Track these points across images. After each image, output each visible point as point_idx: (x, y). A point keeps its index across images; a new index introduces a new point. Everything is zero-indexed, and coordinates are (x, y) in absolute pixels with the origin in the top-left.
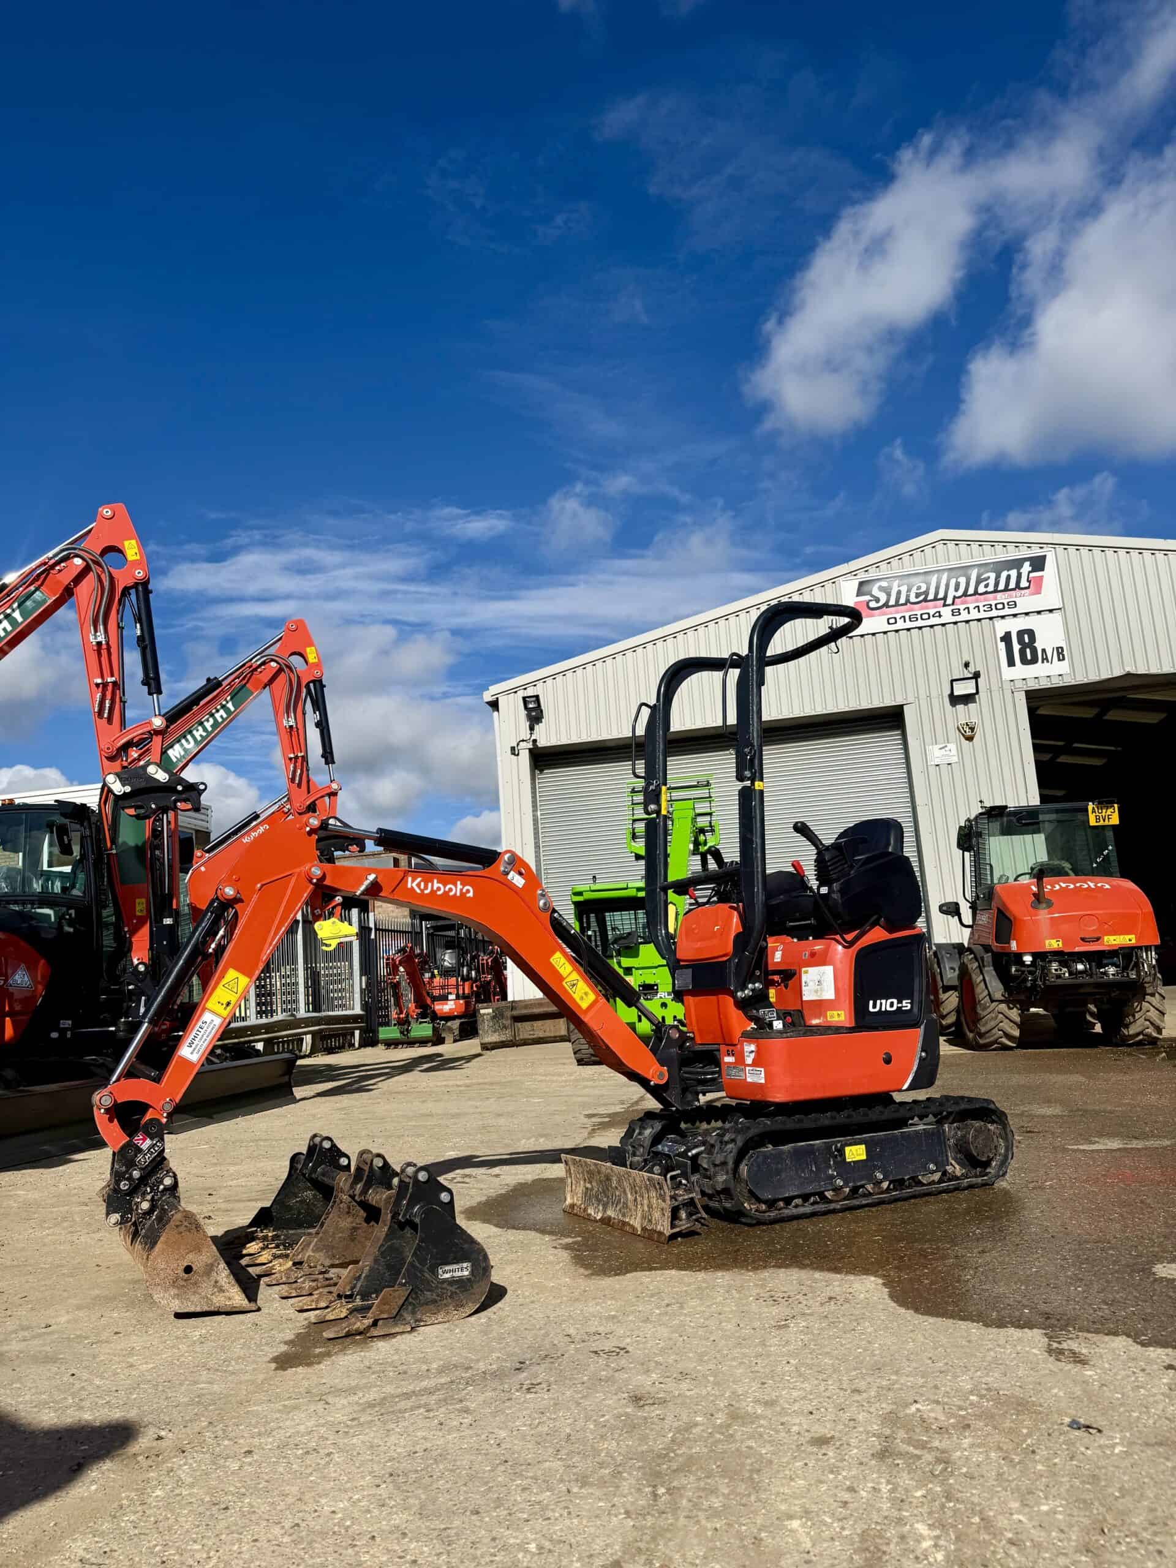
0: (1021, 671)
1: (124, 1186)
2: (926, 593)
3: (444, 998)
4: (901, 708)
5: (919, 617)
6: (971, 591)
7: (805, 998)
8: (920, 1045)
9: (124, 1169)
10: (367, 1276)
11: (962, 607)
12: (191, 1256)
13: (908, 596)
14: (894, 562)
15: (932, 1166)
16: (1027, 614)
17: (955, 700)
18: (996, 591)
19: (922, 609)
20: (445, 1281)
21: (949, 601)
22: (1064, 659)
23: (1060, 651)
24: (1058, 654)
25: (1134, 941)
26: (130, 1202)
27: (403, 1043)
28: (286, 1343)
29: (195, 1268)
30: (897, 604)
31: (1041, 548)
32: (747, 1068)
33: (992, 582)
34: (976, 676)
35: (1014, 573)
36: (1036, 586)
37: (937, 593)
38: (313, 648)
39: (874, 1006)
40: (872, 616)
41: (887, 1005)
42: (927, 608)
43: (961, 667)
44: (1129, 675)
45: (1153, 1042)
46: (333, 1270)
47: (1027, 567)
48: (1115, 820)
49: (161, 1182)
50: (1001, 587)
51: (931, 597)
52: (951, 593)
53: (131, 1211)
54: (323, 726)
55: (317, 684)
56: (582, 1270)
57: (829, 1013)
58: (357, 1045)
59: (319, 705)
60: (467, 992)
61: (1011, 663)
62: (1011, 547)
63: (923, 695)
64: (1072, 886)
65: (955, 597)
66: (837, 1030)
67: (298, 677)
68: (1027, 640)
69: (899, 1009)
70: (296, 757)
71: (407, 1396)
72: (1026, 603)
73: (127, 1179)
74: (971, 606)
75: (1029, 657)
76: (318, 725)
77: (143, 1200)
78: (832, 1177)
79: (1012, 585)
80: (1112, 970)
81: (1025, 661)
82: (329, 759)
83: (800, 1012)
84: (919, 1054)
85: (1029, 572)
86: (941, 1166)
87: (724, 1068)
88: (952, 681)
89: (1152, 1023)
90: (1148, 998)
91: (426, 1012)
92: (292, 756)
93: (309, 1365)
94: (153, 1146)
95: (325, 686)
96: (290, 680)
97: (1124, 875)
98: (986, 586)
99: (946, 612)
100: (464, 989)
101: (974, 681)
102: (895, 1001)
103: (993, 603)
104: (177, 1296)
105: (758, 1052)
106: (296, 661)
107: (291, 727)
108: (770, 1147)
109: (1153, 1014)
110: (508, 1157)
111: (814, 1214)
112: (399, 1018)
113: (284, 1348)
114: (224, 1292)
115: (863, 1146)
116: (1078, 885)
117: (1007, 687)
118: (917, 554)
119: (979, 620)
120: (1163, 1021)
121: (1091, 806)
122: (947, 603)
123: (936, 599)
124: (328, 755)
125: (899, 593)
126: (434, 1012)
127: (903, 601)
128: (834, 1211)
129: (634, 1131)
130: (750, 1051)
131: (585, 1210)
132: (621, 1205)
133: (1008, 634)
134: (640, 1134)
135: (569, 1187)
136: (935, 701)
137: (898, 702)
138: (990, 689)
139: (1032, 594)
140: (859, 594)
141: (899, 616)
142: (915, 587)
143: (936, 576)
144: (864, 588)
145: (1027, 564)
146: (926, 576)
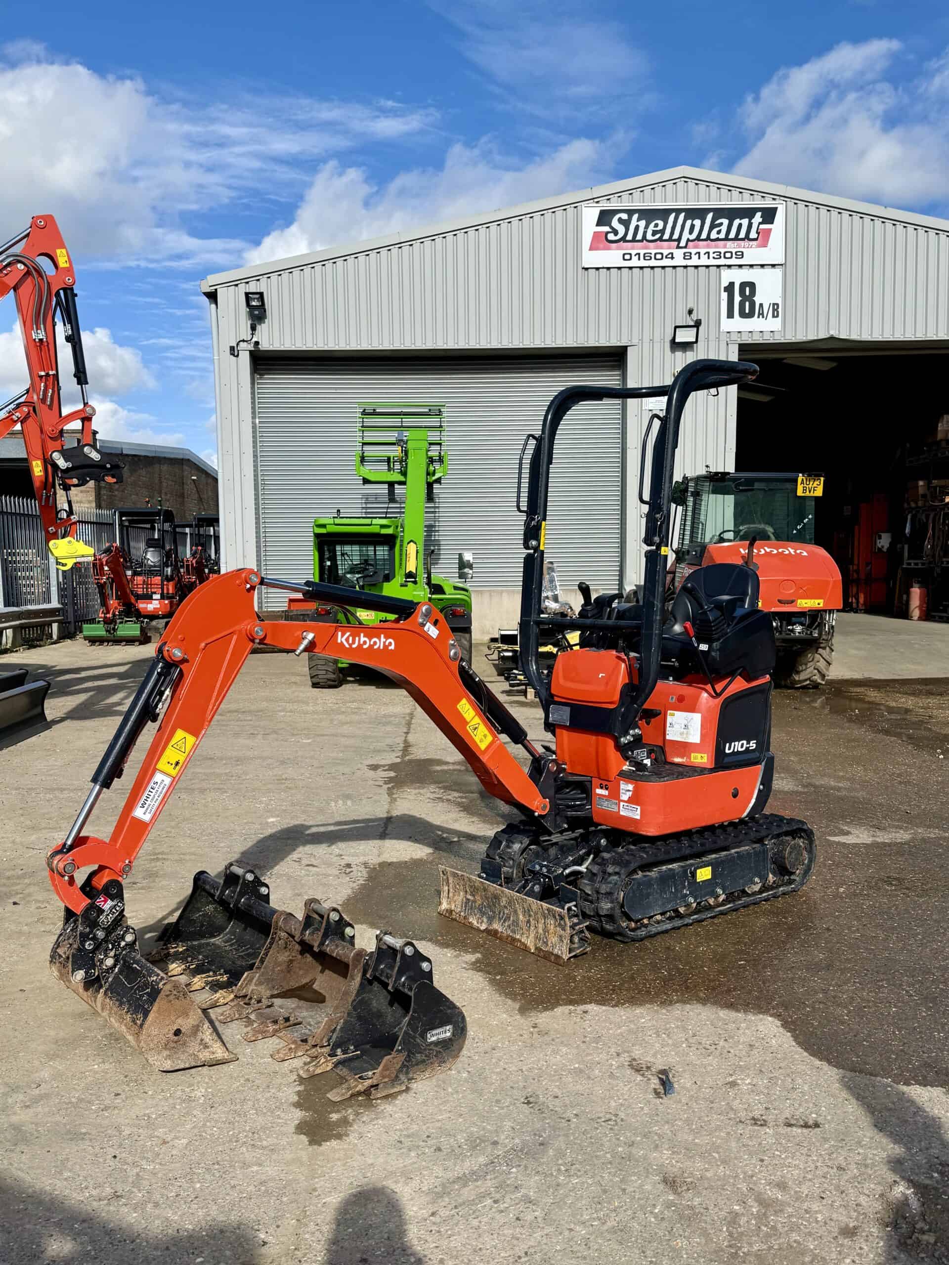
0: (738, 324)
1: (89, 945)
2: (662, 232)
3: (148, 597)
4: (625, 349)
5: (653, 256)
6: (704, 235)
7: (668, 737)
8: (760, 779)
9: (88, 930)
10: (341, 1028)
11: (694, 251)
12: (179, 1021)
13: (645, 233)
14: (636, 193)
15: (757, 880)
16: (751, 266)
17: (676, 346)
18: (727, 239)
19: (657, 248)
20: (432, 1043)
21: (683, 244)
22: (777, 316)
23: (775, 307)
24: (774, 310)
25: (821, 605)
26: (92, 959)
27: (108, 641)
28: (297, 1105)
29: (183, 1030)
30: (634, 240)
31: (774, 199)
32: (622, 804)
33: (724, 228)
34: (698, 324)
35: (745, 222)
36: (763, 238)
37: (672, 233)
38: (64, 251)
39: (729, 749)
40: (609, 249)
41: (739, 746)
42: (662, 248)
43: (685, 312)
44: (832, 338)
45: (816, 686)
46: (277, 1002)
47: (758, 218)
48: (819, 492)
49: (123, 938)
50: (732, 235)
51: (666, 236)
52: (686, 235)
53: (94, 966)
54: (74, 340)
55: (69, 292)
56: (510, 1002)
57: (693, 755)
58: (55, 637)
59: (71, 317)
60: (171, 592)
61: (730, 315)
62: (746, 194)
63: (646, 339)
64: (775, 552)
65: (688, 240)
66: (699, 771)
67: (48, 283)
68: (747, 293)
69: (747, 748)
70: (47, 375)
71: (463, 1180)
72: (753, 254)
73: (91, 939)
74: (702, 251)
75: (747, 311)
76: (68, 339)
77: (106, 956)
78: (686, 895)
79: (742, 235)
80: (798, 628)
81: (743, 315)
82: (82, 379)
83: (662, 749)
84: (758, 786)
85: (760, 223)
86: (764, 878)
87: (595, 800)
88: (676, 327)
89: (819, 671)
90: (820, 651)
91: (130, 611)
92: (43, 373)
93: (339, 1137)
94: (114, 907)
95: (76, 295)
96: (40, 289)
97: (818, 542)
98: (719, 232)
99: (679, 254)
100: (168, 589)
101: (695, 329)
102: (745, 742)
103: (723, 251)
104: (169, 1057)
105: (636, 792)
106: (44, 263)
107: (41, 340)
108: (640, 872)
109: (822, 664)
110: (332, 828)
111: (673, 929)
112: (105, 618)
113: (298, 1115)
114: (208, 1047)
115: (710, 868)
116: (780, 550)
117: (724, 338)
118: (658, 189)
119: (707, 267)
120: (827, 670)
121: (800, 477)
122: (681, 245)
123: (670, 239)
124: (81, 376)
125: (637, 227)
126: (138, 610)
127: (639, 237)
128: (687, 925)
129: (501, 843)
130: (626, 789)
131: (465, 918)
132: (511, 922)
133: (732, 284)
134: (508, 847)
135: (446, 894)
136: (657, 346)
137: (623, 343)
138: (708, 339)
139: (759, 246)
140: (599, 224)
141: (633, 252)
142: (652, 225)
143: (673, 215)
144: (604, 217)
145: (759, 214)
146: (664, 214)
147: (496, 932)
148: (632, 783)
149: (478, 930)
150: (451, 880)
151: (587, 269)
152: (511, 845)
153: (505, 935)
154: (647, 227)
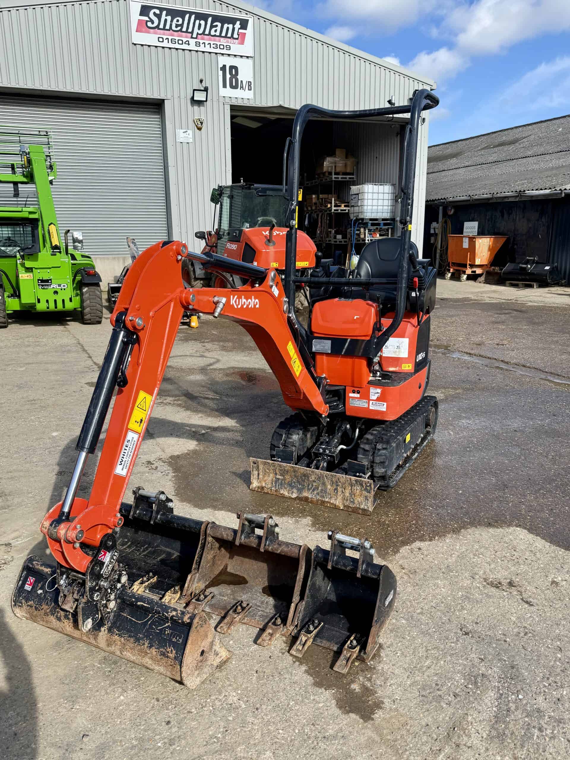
0: (228, 92)
2: (182, 25)
4: (163, 100)
5: (177, 41)
7: (384, 355)
8: (426, 375)
13: (171, 25)
15: (421, 435)
16: (235, 56)
17: (195, 102)
18: (220, 36)
19: (179, 36)
20: (386, 607)
21: (195, 36)
22: (251, 90)
23: (249, 84)
24: (249, 86)
25: (307, 265)
30: (164, 29)
31: (247, 14)
32: (371, 402)
33: (219, 28)
34: (206, 90)
35: (231, 26)
36: (242, 39)
37: (188, 28)
39: (418, 359)
40: (149, 33)
41: (420, 356)
42: (182, 37)
43: (199, 81)
44: (280, 106)
47: (238, 25)
50: (223, 34)
51: (184, 29)
52: (196, 30)
61: (225, 86)
62: (231, 8)
63: (176, 96)
65: (198, 34)
66: (407, 375)
68: (234, 73)
69: (423, 357)
72: (236, 48)
74: (207, 42)
75: (234, 84)
78: (403, 453)
79: (229, 35)
81: (232, 87)
84: (426, 379)
85: (239, 29)
86: (423, 433)
87: (348, 401)
88: (194, 90)
98: (216, 31)
99: (192, 42)
101: (206, 92)
102: (422, 354)
103: (218, 44)
104: (198, 675)
114: (218, 654)
115: (410, 434)
117: (221, 100)
119: (210, 53)
123: (187, 32)
125: (166, 20)
127: (168, 27)
130: (375, 392)
131: (276, 491)
132: (319, 491)
133: (224, 66)
134: (288, 438)
135: (256, 476)
136: (183, 101)
137: (162, 97)
138: (212, 99)
139: (239, 44)
140: (141, 14)
141: (165, 37)
142: (175, 20)
143: (187, 16)
144: (145, 10)
145: (238, 23)
146: (182, 14)
147: (306, 499)
148: (380, 388)
149: (290, 498)
150: (261, 467)
151: (135, 44)
152: (290, 436)
153: (315, 499)
154: (172, 21)
